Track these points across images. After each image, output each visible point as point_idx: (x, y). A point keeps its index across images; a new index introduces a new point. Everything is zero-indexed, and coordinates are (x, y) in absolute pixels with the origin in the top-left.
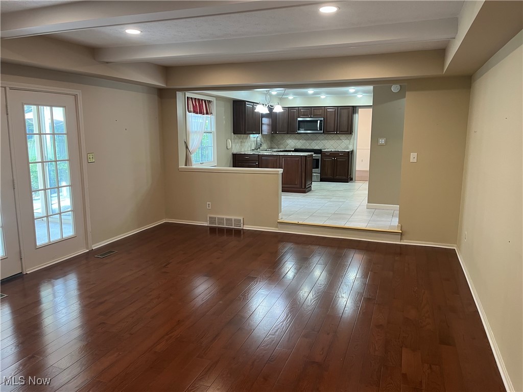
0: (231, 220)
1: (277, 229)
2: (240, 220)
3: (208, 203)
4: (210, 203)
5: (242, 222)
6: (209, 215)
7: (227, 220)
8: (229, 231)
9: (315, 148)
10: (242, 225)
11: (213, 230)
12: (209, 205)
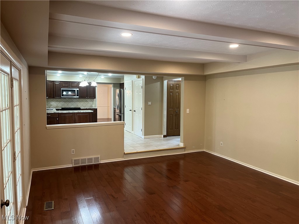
0: (91, 159)
1: (123, 158)
2: (99, 158)
3: (72, 150)
4: (74, 150)
5: (100, 159)
6: (74, 159)
7: (88, 159)
8: (90, 167)
9: (71, 107)
10: (100, 160)
11: (76, 169)
12: (73, 151)
